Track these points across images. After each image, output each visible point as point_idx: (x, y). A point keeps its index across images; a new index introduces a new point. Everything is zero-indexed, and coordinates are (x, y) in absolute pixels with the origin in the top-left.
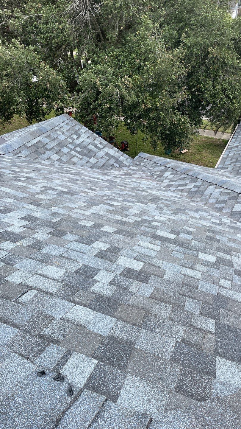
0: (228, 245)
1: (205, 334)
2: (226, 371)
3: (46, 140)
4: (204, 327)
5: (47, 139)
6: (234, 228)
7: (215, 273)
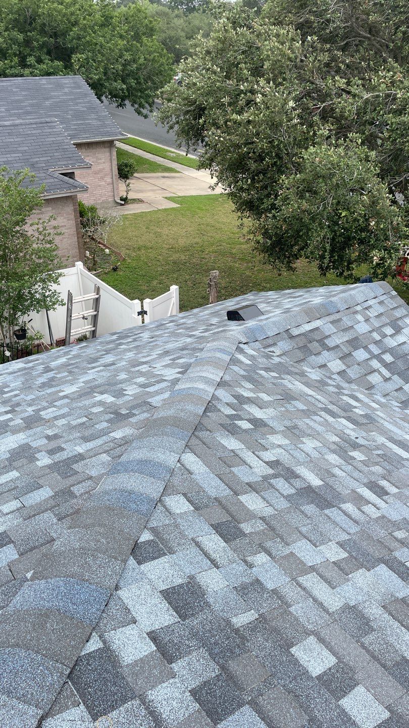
3: (329, 329)
5: (332, 327)
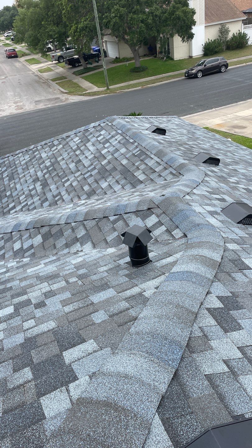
0: (21, 286)
1: (24, 387)
2: (53, 404)
4: (21, 381)
6: (22, 266)
7: (16, 321)
